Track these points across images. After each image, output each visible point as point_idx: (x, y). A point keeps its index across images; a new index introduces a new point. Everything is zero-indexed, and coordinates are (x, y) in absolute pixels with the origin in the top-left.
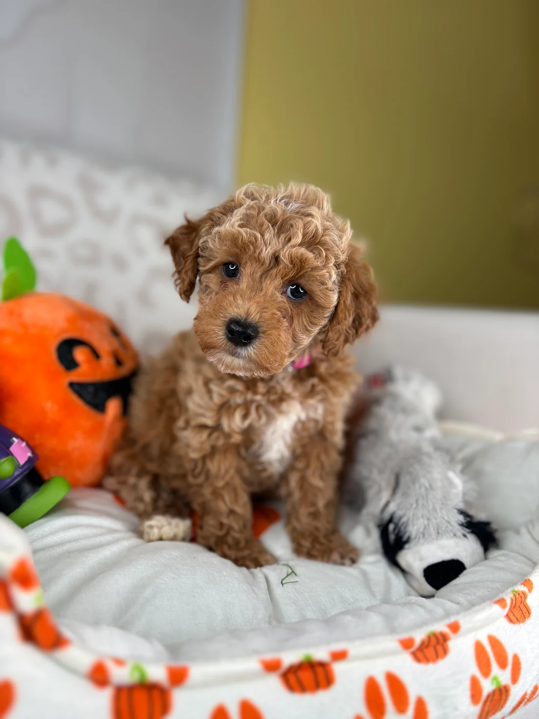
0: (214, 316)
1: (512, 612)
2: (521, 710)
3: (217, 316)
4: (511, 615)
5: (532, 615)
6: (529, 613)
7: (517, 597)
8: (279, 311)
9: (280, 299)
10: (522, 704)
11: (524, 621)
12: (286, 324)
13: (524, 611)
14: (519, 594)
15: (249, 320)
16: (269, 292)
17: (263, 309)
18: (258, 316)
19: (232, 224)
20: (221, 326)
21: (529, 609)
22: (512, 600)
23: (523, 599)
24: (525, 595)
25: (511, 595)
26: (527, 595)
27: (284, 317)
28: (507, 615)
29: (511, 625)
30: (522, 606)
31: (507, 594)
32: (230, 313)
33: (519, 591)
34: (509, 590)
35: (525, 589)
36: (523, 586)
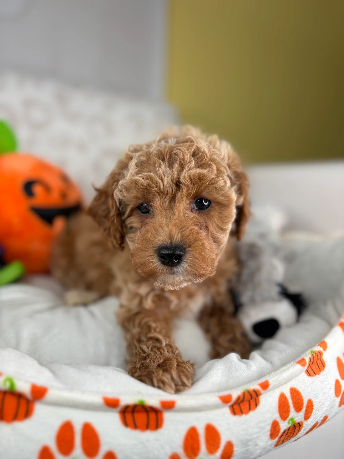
0: (144, 249)
1: (311, 367)
2: (315, 431)
3: (147, 248)
4: (310, 370)
5: (325, 368)
6: (324, 367)
7: (314, 356)
8: (195, 225)
9: (192, 216)
10: (316, 427)
11: (319, 373)
12: (204, 233)
13: (320, 365)
14: (316, 354)
15: (174, 242)
16: (181, 214)
17: (181, 229)
18: (180, 236)
19: (131, 174)
20: (154, 255)
21: (324, 363)
22: (310, 359)
23: (319, 357)
24: (320, 353)
25: (310, 356)
26: (322, 353)
27: (201, 229)
28: (307, 370)
29: (310, 378)
30: (319, 362)
31: (306, 355)
32: (157, 243)
33: (316, 351)
34: (309, 351)
35: (321, 349)
36: (319, 347)
